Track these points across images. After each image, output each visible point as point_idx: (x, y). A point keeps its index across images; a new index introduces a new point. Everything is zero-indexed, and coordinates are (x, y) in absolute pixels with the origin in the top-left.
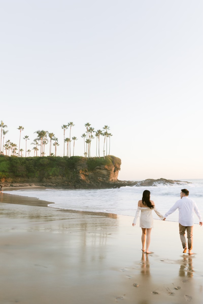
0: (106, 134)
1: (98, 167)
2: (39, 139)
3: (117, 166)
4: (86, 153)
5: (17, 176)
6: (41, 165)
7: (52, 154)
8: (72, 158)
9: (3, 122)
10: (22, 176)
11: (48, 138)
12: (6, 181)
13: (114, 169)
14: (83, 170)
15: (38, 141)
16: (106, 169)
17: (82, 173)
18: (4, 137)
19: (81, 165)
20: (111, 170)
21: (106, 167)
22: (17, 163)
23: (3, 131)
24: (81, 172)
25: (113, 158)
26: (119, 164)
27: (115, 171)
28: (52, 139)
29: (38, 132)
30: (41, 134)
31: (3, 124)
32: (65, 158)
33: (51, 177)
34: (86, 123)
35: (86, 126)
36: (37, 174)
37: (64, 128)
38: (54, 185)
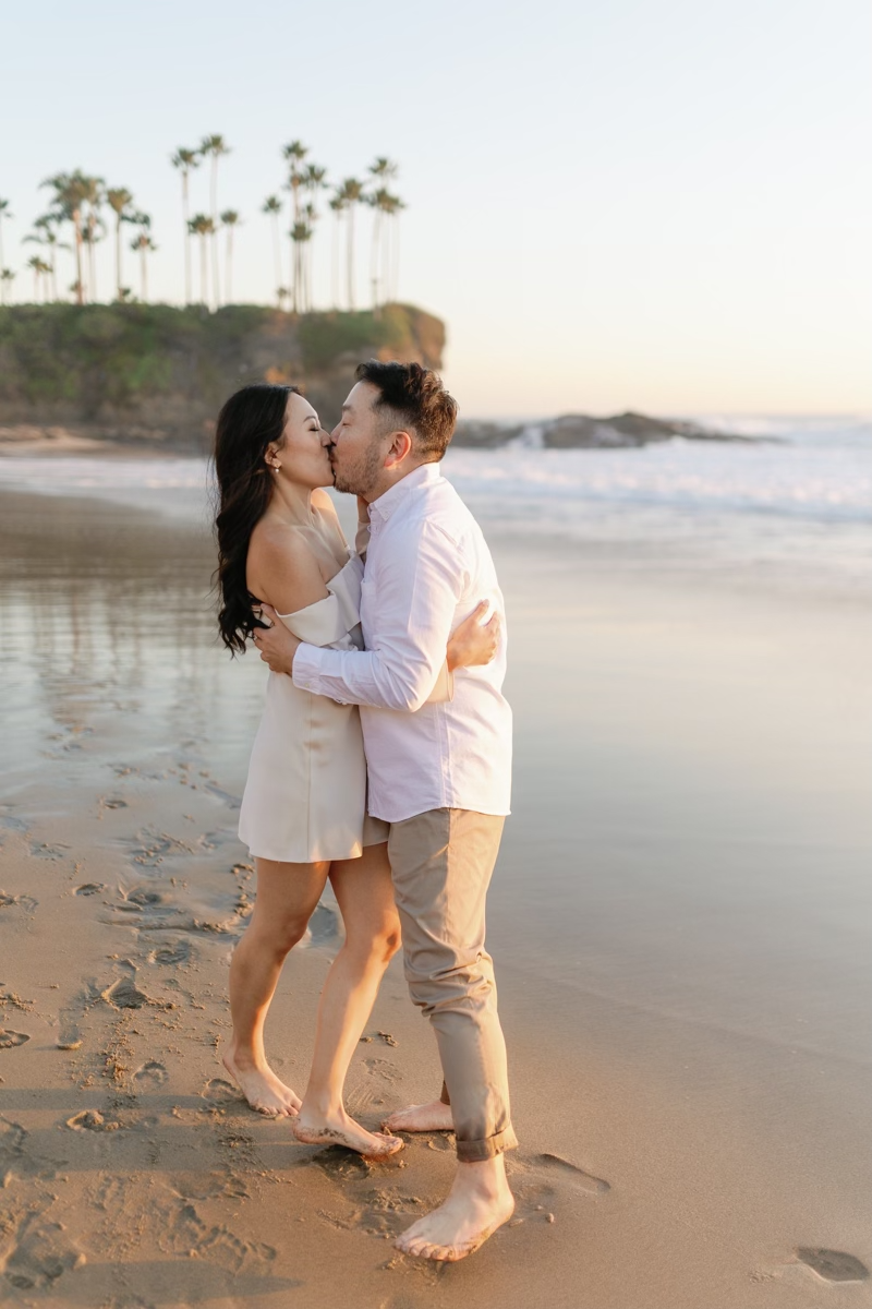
0: (385, 201)
1: (350, 355)
2: (59, 218)
3: (431, 349)
4: (282, 292)
6: (90, 344)
7: (126, 292)
8: (230, 313)
11: (107, 213)
14: (280, 370)
15: (53, 225)
19: (271, 346)
21: (386, 355)
24: (272, 376)
25: (413, 315)
26: (440, 341)
28: (123, 218)
29: (57, 183)
30: (73, 192)
32: (196, 311)
33: (135, 399)
34: (288, 141)
35: (287, 157)
36: (72, 382)
37: (183, 166)
38: (159, 434)
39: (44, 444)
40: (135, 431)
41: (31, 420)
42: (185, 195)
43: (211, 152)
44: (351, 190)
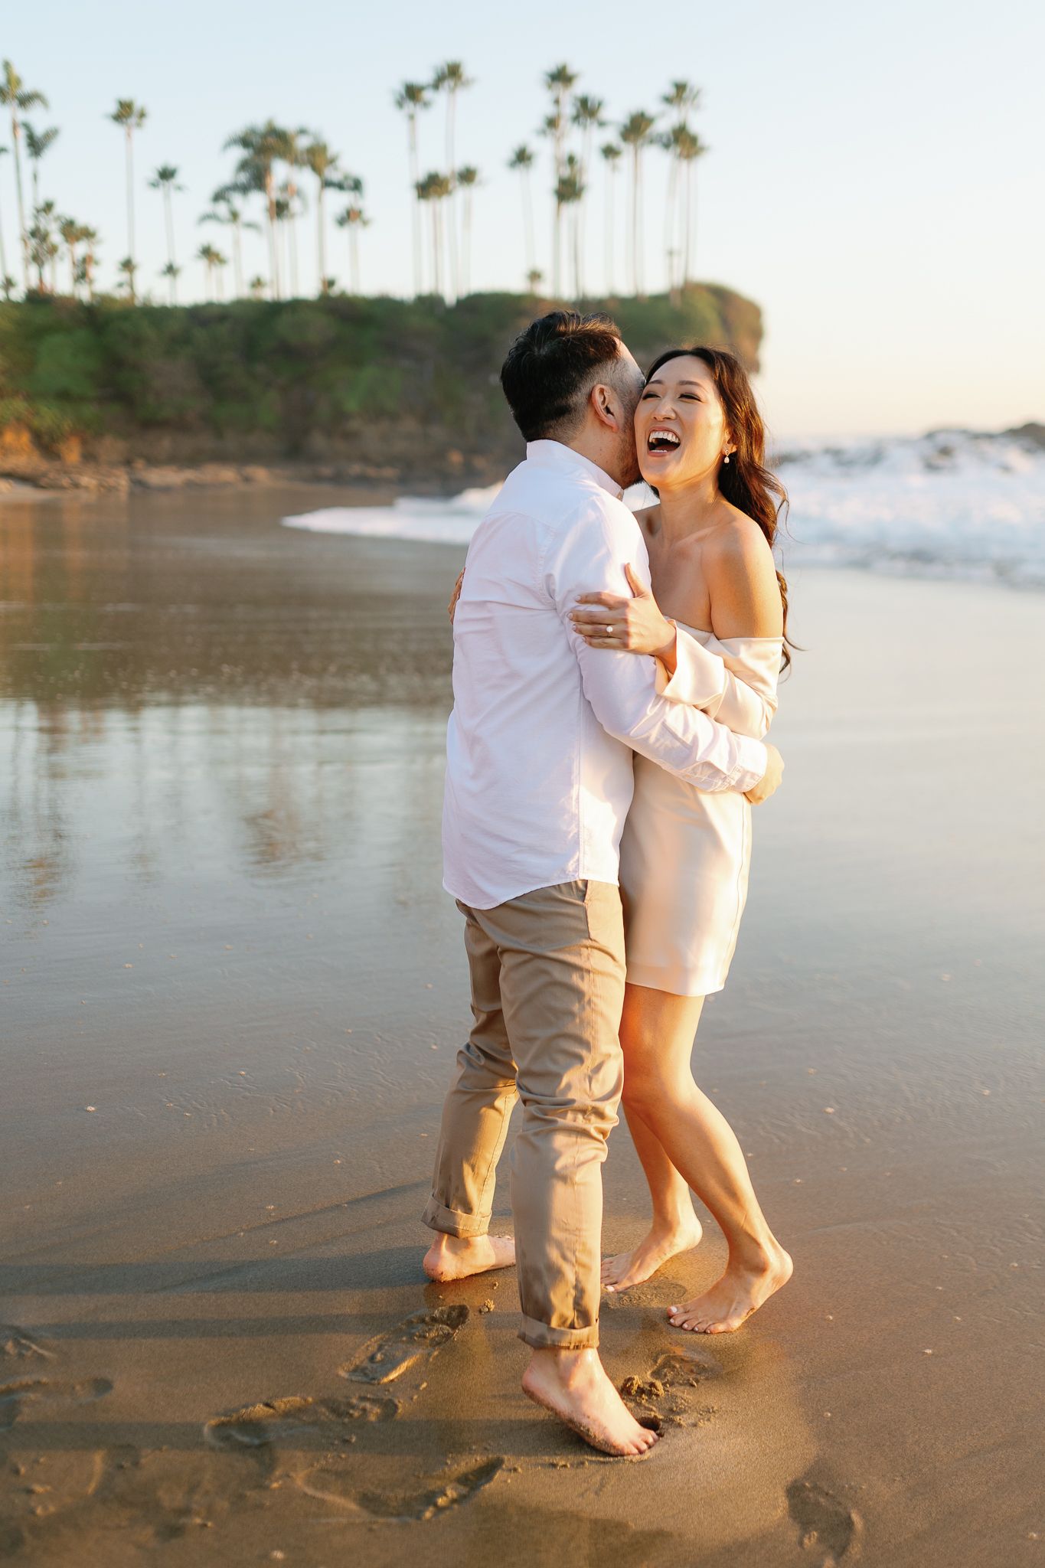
0: (683, 141)
2: (244, 189)
3: (747, 344)
4: (535, 276)
5: (151, 424)
6: (289, 352)
7: (330, 283)
8: (474, 304)
9: (18, 70)
10: (179, 425)
12: (89, 457)
15: (236, 198)
18: (35, 177)
22: (138, 341)
23: (22, 133)
25: (721, 296)
26: (757, 334)
28: (327, 184)
29: (245, 142)
30: (264, 149)
31: (18, 82)
32: (429, 304)
33: (354, 425)
34: (552, 66)
35: (550, 87)
36: (270, 406)
37: (410, 106)
38: (389, 472)
40: (356, 469)
41: (218, 458)
42: (413, 147)
43: (448, 83)
44: (636, 127)
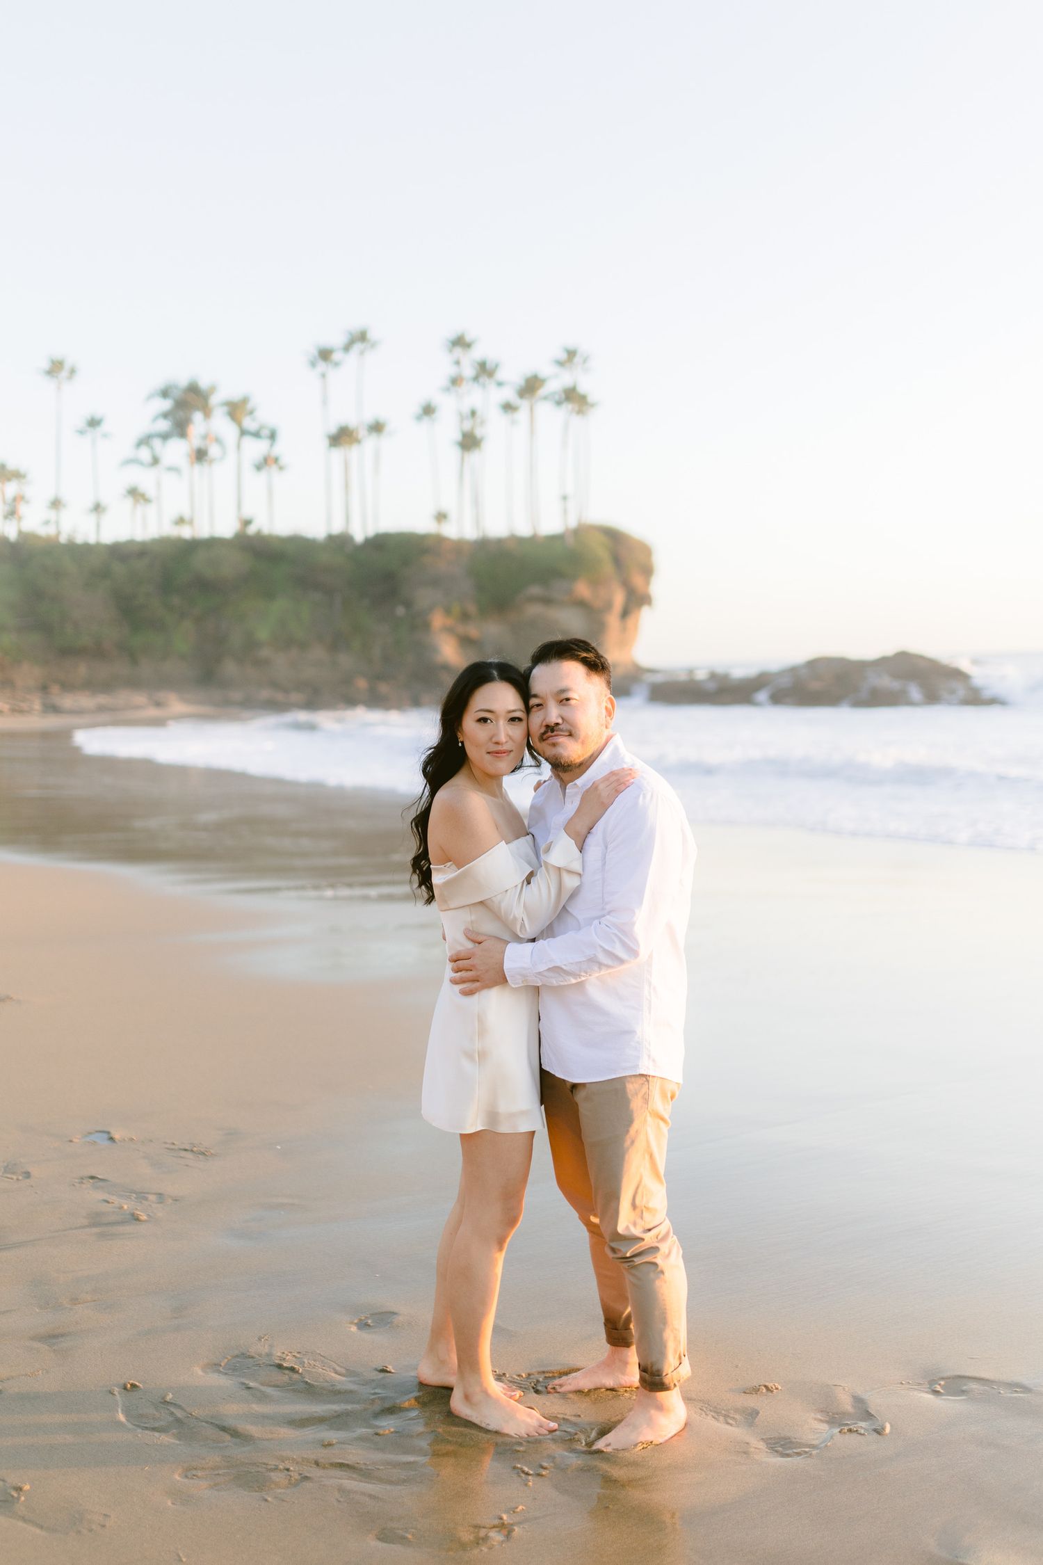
0: (573, 398)
1: (535, 590)
2: (165, 437)
3: (637, 580)
4: (441, 517)
5: (68, 652)
6: (204, 586)
7: (247, 523)
8: (379, 543)
10: (97, 652)
13: (619, 599)
14: (448, 611)
15: (157, 443)
16: (581, 604)
17: (450, 630)
19: (435, 582)
20: (608, 606)
21: (582, 589)
22: (59, 575)
24: (438, 620)
25: (614, 537)
26: (648, 571)
27: (625, 613)
28: (243, 433)
29: (167, 394)
30: (185, 404)
32: (339, 542)
33: (265, 653)
34: (452, 334)
35: (451, 351)
36: (184, 637)
37: (322, 366)
38: (297, 697)
39: (153, 712)
40: (265, 694)
41: (134, 684)
42: (325, 402)
43: (358, 347)
44: (531, 387)
